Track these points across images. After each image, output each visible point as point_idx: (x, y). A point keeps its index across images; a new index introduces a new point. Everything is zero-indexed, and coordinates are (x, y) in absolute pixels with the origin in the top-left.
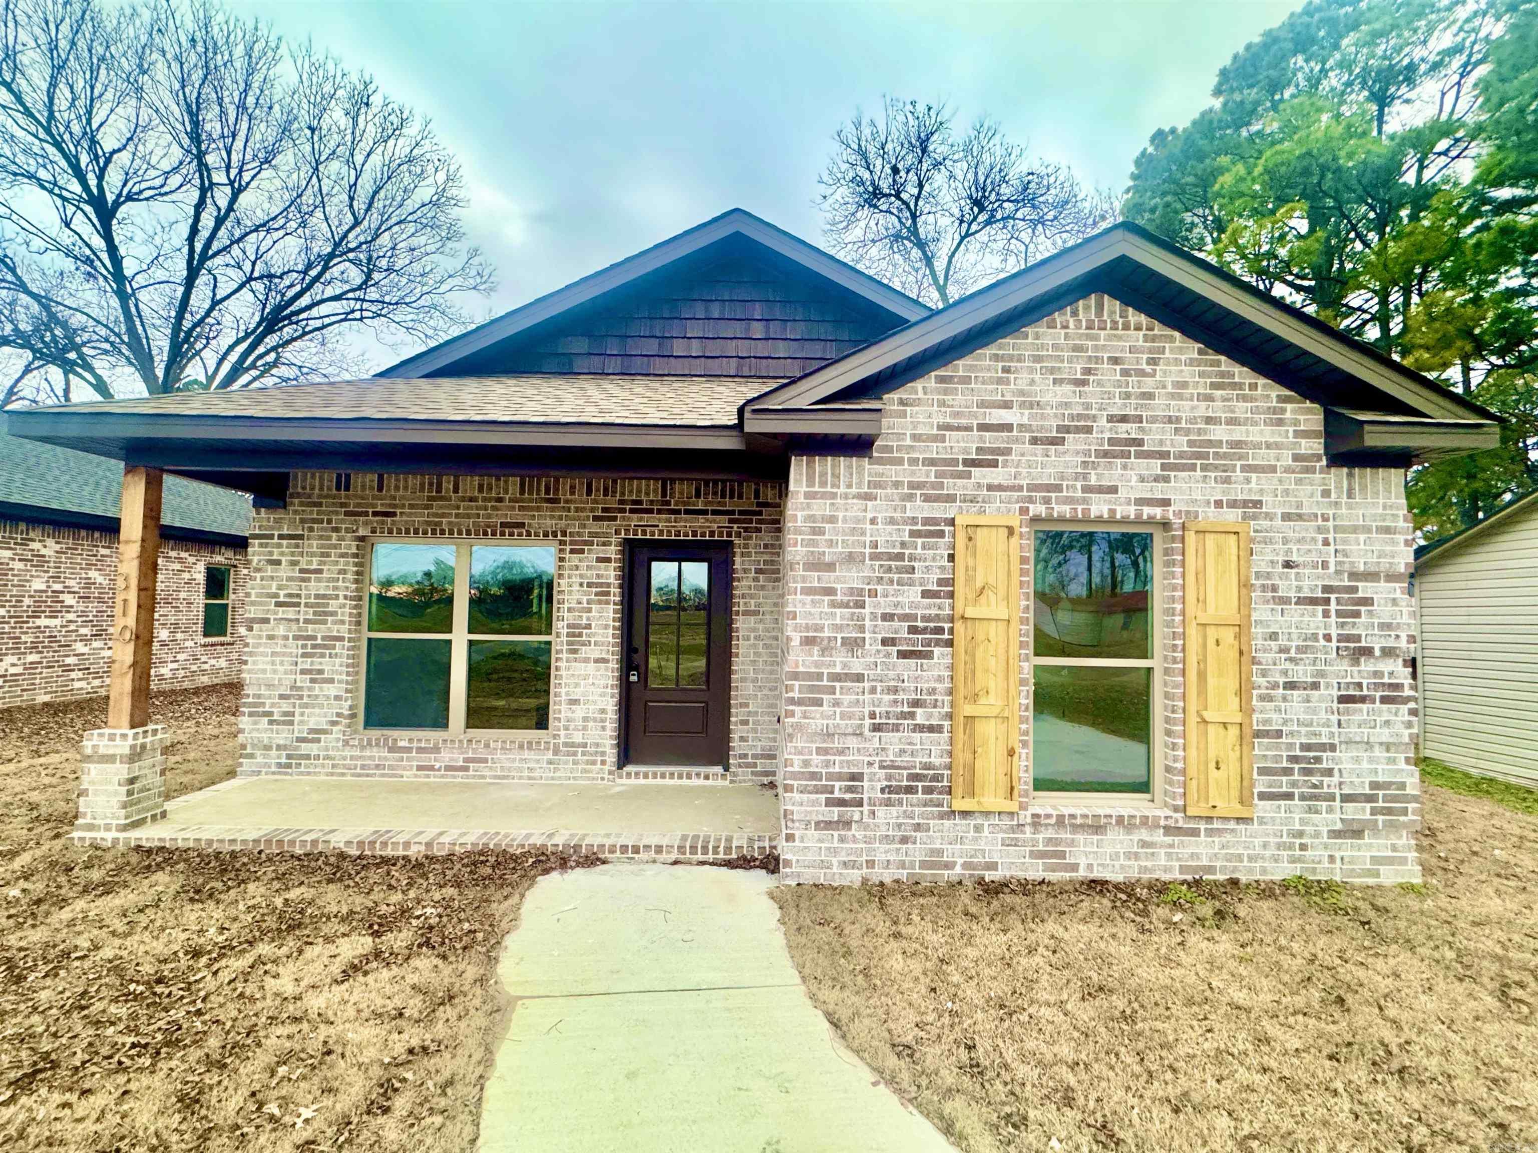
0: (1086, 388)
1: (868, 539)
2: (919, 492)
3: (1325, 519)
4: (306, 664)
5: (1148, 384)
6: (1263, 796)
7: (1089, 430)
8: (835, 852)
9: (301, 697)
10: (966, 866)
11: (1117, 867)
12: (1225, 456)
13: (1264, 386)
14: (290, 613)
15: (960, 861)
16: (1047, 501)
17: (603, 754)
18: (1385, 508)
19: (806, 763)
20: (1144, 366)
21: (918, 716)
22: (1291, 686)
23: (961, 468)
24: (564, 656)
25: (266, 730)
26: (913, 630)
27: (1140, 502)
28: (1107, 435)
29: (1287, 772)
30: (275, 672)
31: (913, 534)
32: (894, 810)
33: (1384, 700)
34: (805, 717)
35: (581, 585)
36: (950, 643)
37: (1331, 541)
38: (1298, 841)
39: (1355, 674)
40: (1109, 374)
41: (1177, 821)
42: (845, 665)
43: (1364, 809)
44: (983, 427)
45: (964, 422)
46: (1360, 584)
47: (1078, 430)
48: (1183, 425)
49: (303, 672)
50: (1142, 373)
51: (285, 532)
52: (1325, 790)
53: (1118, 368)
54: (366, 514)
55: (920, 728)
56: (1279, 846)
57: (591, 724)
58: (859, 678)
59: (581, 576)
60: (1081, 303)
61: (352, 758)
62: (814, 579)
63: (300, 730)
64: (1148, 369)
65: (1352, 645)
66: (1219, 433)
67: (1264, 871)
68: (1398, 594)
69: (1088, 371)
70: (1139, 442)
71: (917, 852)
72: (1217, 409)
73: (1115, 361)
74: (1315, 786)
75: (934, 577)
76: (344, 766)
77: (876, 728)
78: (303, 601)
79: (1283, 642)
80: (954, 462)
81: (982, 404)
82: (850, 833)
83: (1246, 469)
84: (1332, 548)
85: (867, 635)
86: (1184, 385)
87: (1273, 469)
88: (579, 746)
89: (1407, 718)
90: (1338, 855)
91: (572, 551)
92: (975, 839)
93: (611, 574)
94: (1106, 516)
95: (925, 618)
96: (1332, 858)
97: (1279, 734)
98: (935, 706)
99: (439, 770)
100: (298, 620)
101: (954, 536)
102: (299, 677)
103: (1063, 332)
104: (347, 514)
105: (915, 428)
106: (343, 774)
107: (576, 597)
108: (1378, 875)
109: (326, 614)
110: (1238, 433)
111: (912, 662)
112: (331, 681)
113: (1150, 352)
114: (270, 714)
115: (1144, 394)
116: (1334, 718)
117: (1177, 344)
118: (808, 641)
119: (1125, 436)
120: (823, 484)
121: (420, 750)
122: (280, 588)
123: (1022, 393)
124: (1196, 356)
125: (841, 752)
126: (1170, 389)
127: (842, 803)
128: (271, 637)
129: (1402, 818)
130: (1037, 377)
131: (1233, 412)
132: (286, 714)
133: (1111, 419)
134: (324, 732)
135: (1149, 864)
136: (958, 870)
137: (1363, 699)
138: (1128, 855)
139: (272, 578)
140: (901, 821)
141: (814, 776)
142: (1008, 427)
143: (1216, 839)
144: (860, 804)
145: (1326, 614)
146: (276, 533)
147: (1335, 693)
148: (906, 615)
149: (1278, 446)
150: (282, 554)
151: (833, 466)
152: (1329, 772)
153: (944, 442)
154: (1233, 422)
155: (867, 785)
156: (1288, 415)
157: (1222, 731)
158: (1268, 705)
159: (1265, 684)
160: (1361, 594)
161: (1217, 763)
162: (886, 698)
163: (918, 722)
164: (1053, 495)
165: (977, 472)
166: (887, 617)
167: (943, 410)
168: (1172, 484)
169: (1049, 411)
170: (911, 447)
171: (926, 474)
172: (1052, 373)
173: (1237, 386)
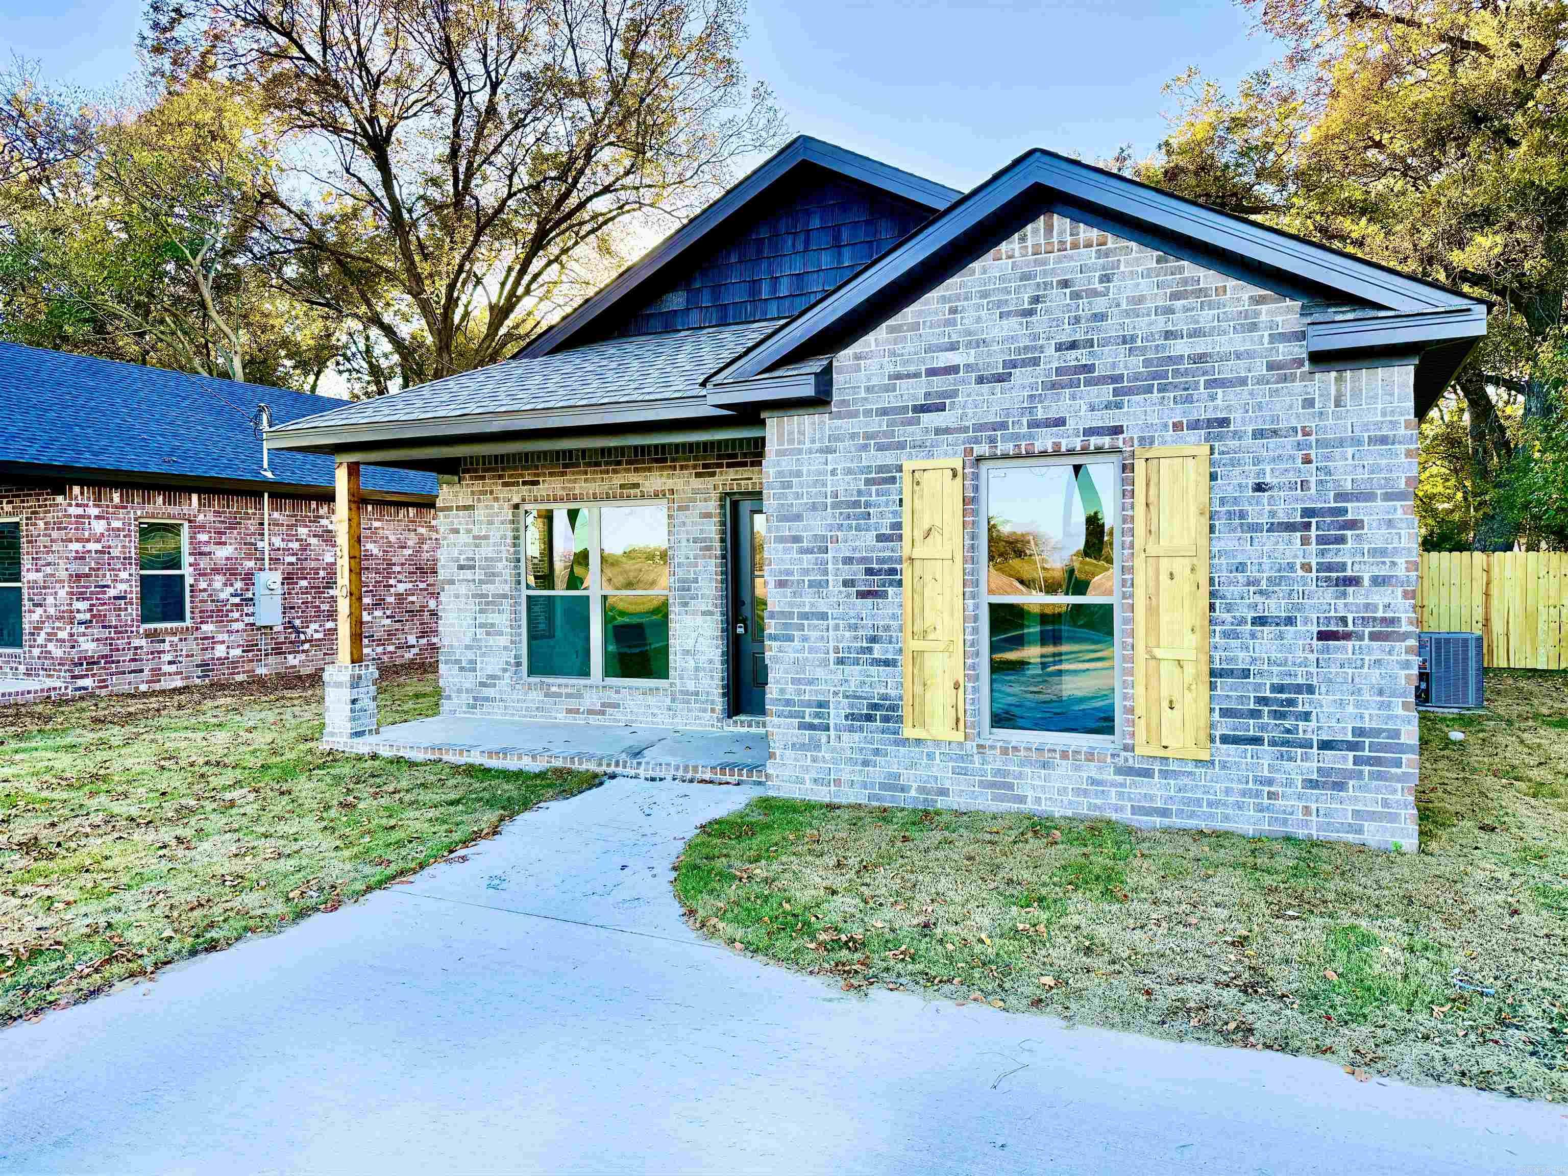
0: (1034, 319)
1: (829, 489)
2: (872, 442)
3: (1307, 433)
4: (482, 618)
5: (1100, 305)
6: (1225, 739)
7: (1035, 362)
8: (807, 769)
9: (480, 648)
10: (921, 790)
11: (1066, 802)
12: (1186, 373)
13: (1234, 288)
14: (468, 574)
15: (915, 785)
16: (993, 440)
17: (713, 702)
18: (1384, 414)
19: (782, 691)
20: (1097, 285)
21: (875, 651)
22: (1261, 621)
23: (910, 414)
24: (675, 608)
25: (458, 675)
26: (869, 572)
27: (1090, 432)
28: (1055, 365)
29: (1255, 714)
30: (461, 626)
31: (868, 482)
32: (856, 736)
33: (1374, 637)
34: (780, 651)
35: (685, 540)
36: (900, 583)
37: (1313, 457)
38: (1266, 789)
39: (1341, 607)
40: (1058, 299)
41: (1126, 760)
42: (812, 605)
43: (1345, 758)
44: (932, 372)
45: (912, 369)
46: (1349, 505)
47: (1024, 363)
48: (1139, 343)
49: (481, 626)
50: (1095, 293)
51: (461, 504)
52: (1301, 735)
53: (1068, 291)
54: (516, 484)
55: (877, 662)
56: (1244, 794)
57: (701, 674)
58: (824, 616)
60: (1029, 227)
61: (518, 701)
62: (785, 529)
63: (481, 676)
64: (1101, 287)
65: (1334, 575)
66: (1181, 347)
67: (1226, 818)
68: (1399, 514)
69: (1036, 300)
70: (1089, 368)
71: (876, 774)
72: (1180, 322)
73: (1065, 284)
74: (1288, 731)
75: (886, 521)
76: (515, 708)
77: (841, 661)
78: (477, 564)
79: (1252, 572)
80: (903, 410)
81: (929, 349)
82: (820, 755)
83: (1209, 384)
84: (1314, 465)
85: (830, 578)
86: (1141, 300)
87: (1243, 382)
88: (692, 694)
89: (1404, 657)
90: (1314, 807)
92: (928, 766)
93: (712, 529)
94: (1050, 450)
95: (881, 561)
96: (1307, 810)
97: (1246, 674)
98: (890, 642)
99: (583, 713)
100: (474, 580)
101: (902, 482)
102: (478, 630)
103: (1010, 261)
104: (505, 484)
105: (869, 379)
106: (514, 715)
108: (1360, 831)
109: (493, 574)
110: (1201, 346)
111: (869, 601)
112: (500, 633)
113: (1104, 269)
114: (459, 662)
115: (1095, 315)
116: (1313, 657)
117: (1134, 254)
118: (781, 584)
119: (1075, 363)
120: (791, 441)
121: (569, 696)
122: (461, 553)
123: (969, 333)
124: (1155, 265)
125: (811, 682)
126: (1124, 307)
127: (812, 727)
128: (457, 596)
129: (1393, 770)
130: (984, 313)
131: (1198, 322)
132: (471, 662)
134: (498, 678)
135: (1098, 802)
137: (1347, 636)
138: (1078, 792)
139: (455, 545)
140: (862, 745)
141: (788, 702)
142: (953, 370)
143: (1172, 782)
144: (827, 728)
145: (1305, 541)
146: (455, 505)
147: (1315, 629)
148: (864, 558)
149: (1250, 354)
150: (460, 524)
151: (798, 425)
152: (1306, 716)
153: (895, 390)
154: (1196, 333)
155: (832, 712)
156: (1263, 318)
157: (1177, 670)
158: (1234, 643)
159: (1230, 619)
160: (1350, 516)
161: (1171, 702)
162: (847, 634)
163: (876, 656)
164: (999, 433)
165: (925, 417)
166: (848, 561)
167: (893, 359)
168: (1126, 409)
169: (995, 347)
170: (866, 399)
171: (879, 424)
172: (998, 308)
173: (1200, 292)
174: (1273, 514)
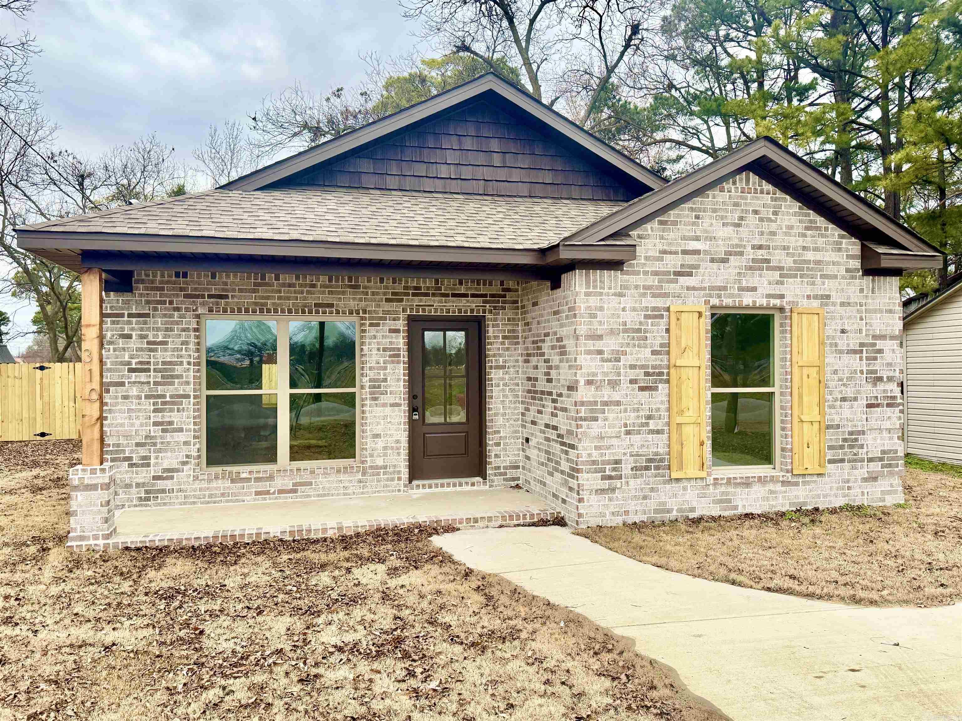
0: (740, 229)
1: (621, 320)
2: (649, 292)
3: (861, 306)
4: (159, 417)
5: (773, 227)
6: (831, 462)
7: (741, 254)
8: (607, 507)
9: (155, 444)
10: (680, 510)
11: (758, 505)
12: (812, 269)
13: (832, 228)
14: (143, 377)
15: (676, 508)
16: (719, 296)
17: (399, 472)
18: (889, 299)
19: (590, 455)
20: (771, 216)
21: (651, 425)
22: (844, 399)
23: (672, 277)
24: (368, 402)
25: (127, 472)
26: (647, 374)
27: (769, 296)
28: (751, 257)
29: (842, 447)
30: (132, 425)
31: (646, 317)
32: (639, 481)
33: (888, 405)
34: (588, 428)
35: (378, 349)
36: (668, 381)
37: (864, 318)
38: (847, 485)
39: (875, 392)
40: (752, 220)
41: (788, 478)
42: (610, 396)
43: (878, 465)
44: (685, 252)
45: (673, 249)
46: (877, 342)
47: (736, 254)
48: (791, 251)
49: (156, 424)
50: (770, 220)
51: (134, 311)
52: (860, 456)
53: (757, 216)
54: (203, 297)
55: (652, 432)
56: (838, 488)
57: (389, 451)
58: (618, 403)
59: (378, 343)
60: (738, 177)
61: (201, 490)
62: (591, 345)
63: (152, 471)
64: (773, 217)
65: (873, 376)
66: (810, 256)
67: (830, 502)
68: (895, 347)
69: (741, 218)
70: (768, 261)
71: (652, 504)
72: (808, 242)
73: (756, 212)
74: (855, 454)
75: (659, 341)
76: (195, 496)
77: (628, 433)
78: (152, 367)
79: (840, 375)
80: (668, 273)
81: (684, 238)
82: (614, 496)
83: (823, 276)
84: (864, 322)
85: (622, 378)
86: (791, 227)
87: (835, 277)
88: (381, 468)
89: (899, 414)
90: (866, 492)
91: (371, 325)
92: (683, 495)
93: (400, 341)
94: (751, 305)
95: (654, 367)
96: (863, 493)
97: (838, 426)
98: (660, 419)
99: (274, 493)
100: (149, 383)
101: (669, 318)
102: (152, 428)
103: (728, 194)
104: (186, 296)
105: (647, 252)
106: (194, 503)
107: (374, 358)
108: (884, 501)
109: (172, 377)
110: (819, 256)
111: (646, 393)
112: (181, 430)
113: (774, 208)
114: (129, 459)
115: (771, 232)
116: (864, 417)
117: (788, 203)
118: (589, 382)
119: (761, 257)
120: (595, 287)
122: (132, 357)
123: (706, 231)
124: (798, 210)
125: (608, 448)
126: (784, 230)
127: (610, 478)
128: (125, 397)
129: (896, 469)
130: (714, 221)
131: (816, 244)
132: (144, 458)
133: (753, 247)
134: (177, 471)
135: (774, 503)
136: (675, 513)
137: (878, 405)
138: (763, 499)
139: (124, 349)
140: (643, 486)
141: (594, 462)
142: (698, 252)
143: (807, 487)
144: (620, 477)
145: (861, 359)
146: (126, 313)
147: (865, 403)
148: (643, 365)
149: (838, 263)
150: (133, 329)
151: (600, 277)
152: (862, 446)
153: (663, 261)
154: (816, 249)
155: (623, 466)
156: (844, 246)
157: (810, 426)
158: (833, 411)
159: (831, 399)
160: (877, 347)
161: (808, 444)
162: (633, 415)
163: (651, 428)
164: (723, 292)
165: (681, 279)
166: (633, 367)
167: (662, 241)
168: (785, 285)
169: (720, 242)
170: (645, 264)
171: (653, 281)
172: (722, 219)
173: (818, 228)
174: (848, 345)
